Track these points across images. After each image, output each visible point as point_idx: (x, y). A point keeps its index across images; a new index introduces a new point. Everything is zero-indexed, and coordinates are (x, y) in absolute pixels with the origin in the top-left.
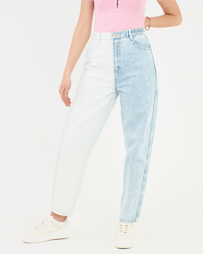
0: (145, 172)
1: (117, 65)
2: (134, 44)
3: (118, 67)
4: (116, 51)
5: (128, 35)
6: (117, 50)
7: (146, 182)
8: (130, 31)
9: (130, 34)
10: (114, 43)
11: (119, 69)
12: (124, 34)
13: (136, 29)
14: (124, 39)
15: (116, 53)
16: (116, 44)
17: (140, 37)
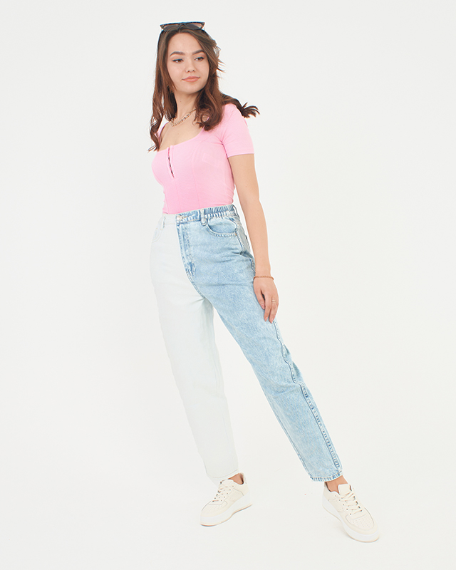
0: (306, 396)
1: (187, 261)
2: (208, 230)
3: (190, 263)
4: (182, 242)
5: (198, 217)
6: (184, 239)
7: (317, 410)
8: (202, 212)
9: (202, 216)
10: (178, 230)
11: (191, 266)
12: (194, 215)
13: (213, 208)
14: (192, 223)
15: (183, 244)
16: (181, 231)
17: (219, 220)
